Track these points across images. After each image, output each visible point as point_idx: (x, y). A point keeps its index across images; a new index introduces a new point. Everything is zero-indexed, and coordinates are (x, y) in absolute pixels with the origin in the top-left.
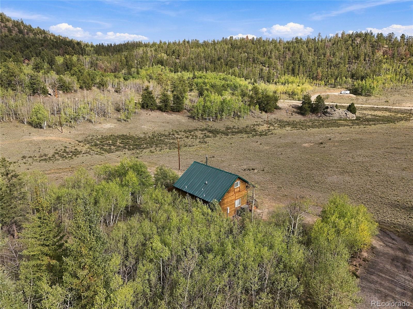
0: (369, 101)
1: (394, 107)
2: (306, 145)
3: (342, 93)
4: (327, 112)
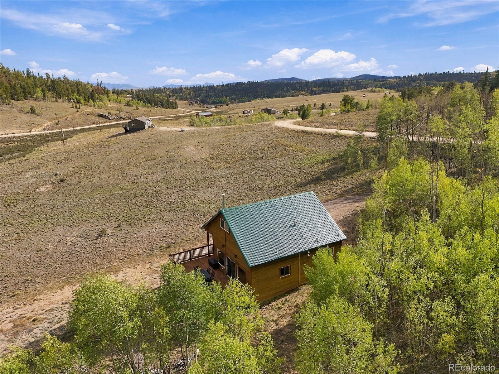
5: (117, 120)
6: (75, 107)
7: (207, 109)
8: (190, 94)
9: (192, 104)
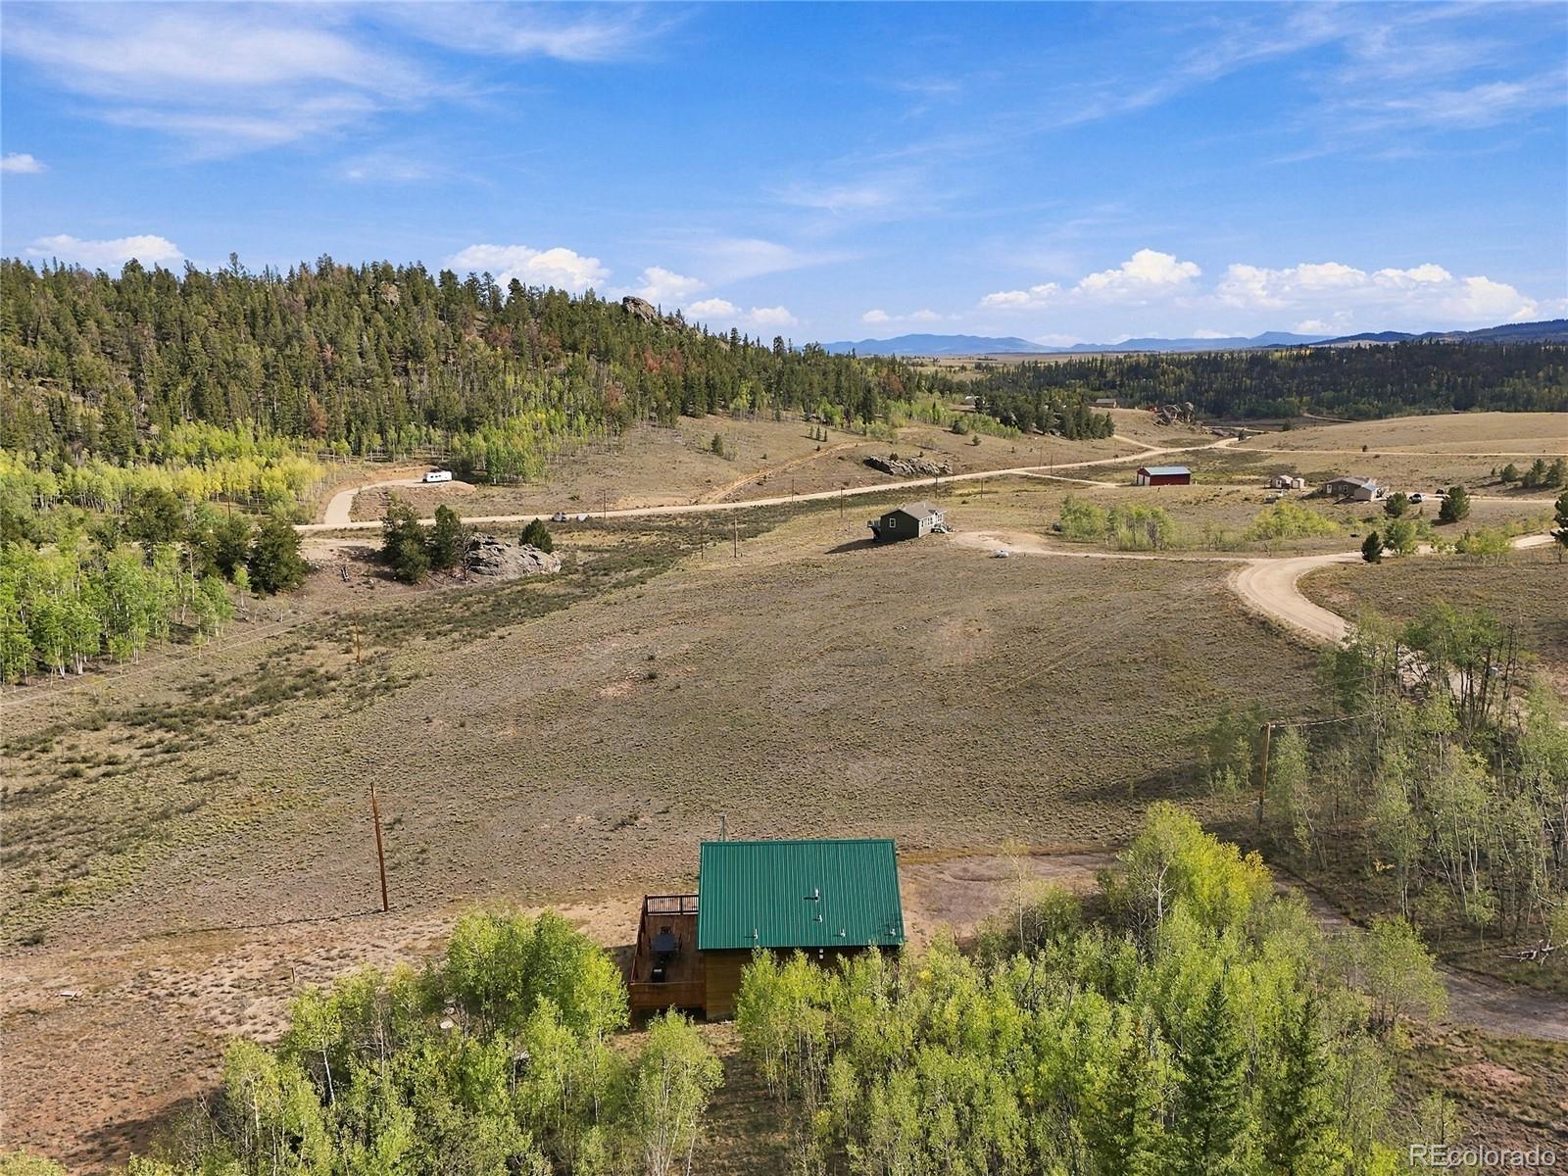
0: (527, 501)
1: (609, 514)
2: (611, 691)
3: (429, 479)
4: (478, 561)
5: (909, 476)
6: (814, 437)
7: (1212, 437)
8: (1179, 381)
9: (1167, 422)
